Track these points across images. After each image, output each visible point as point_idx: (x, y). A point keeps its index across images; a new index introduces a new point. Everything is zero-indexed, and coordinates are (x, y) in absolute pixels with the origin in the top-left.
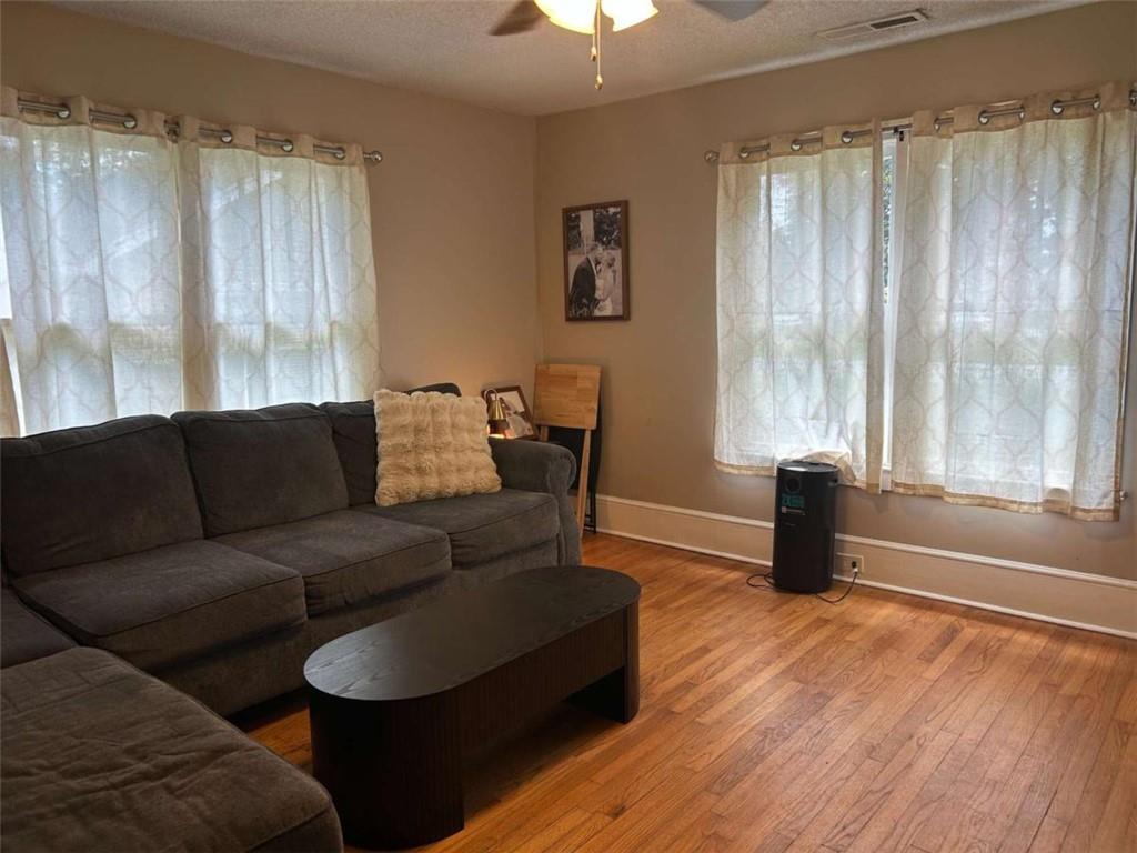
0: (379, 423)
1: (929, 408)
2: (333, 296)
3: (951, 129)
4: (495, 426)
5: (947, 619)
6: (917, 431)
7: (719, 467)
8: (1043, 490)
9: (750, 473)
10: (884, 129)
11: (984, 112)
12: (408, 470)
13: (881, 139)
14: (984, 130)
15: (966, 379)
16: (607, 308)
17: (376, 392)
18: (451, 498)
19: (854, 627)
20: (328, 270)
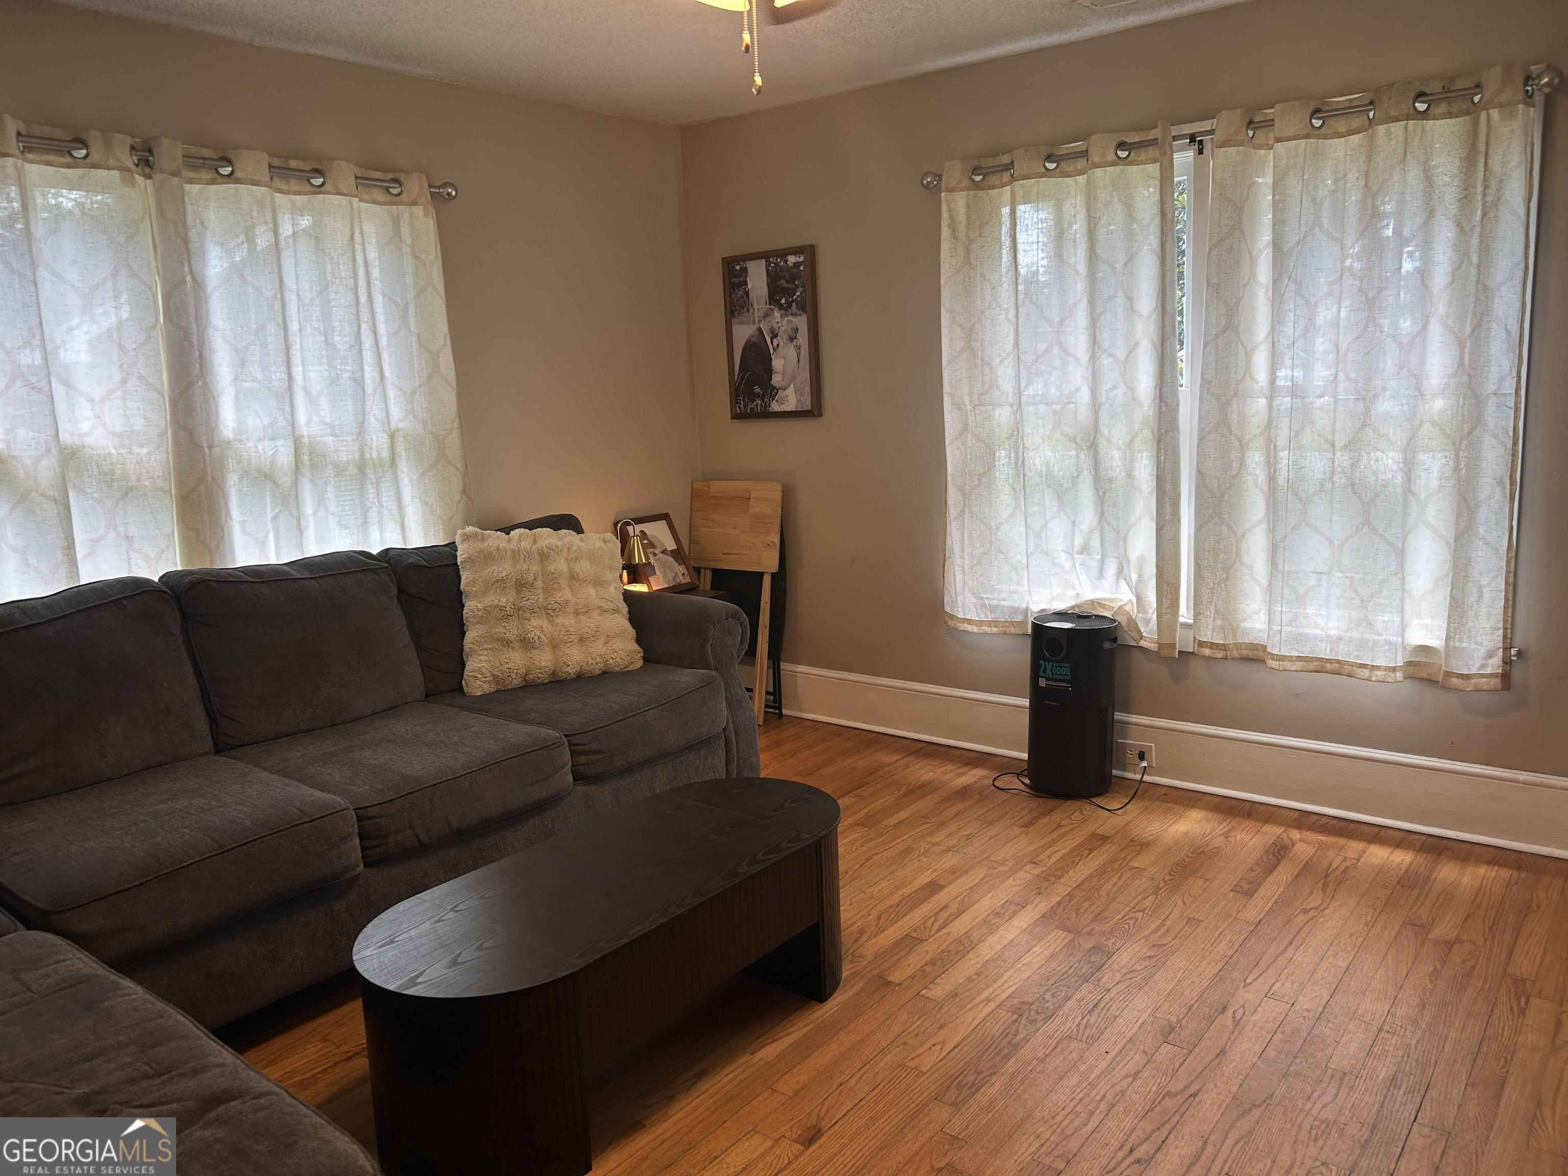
0: (465, 576)
1: (1244, 535)
2: (392, 393)
3: (1271, 136)
4: (635, 573)
5: (1273, 831)
6: (1228, 569)
7: (951, 623)
8: (1404, 648)
9: (995, 630)
10: (1175, 138)
11: (1317, 111)
12: (507, 643)
13: (1172, 151)
14: (1319, 137)
15: (1295, 494)
16: (790, 400)
17: (460, 532)
18: (572, 680)
19: (1143, 846)
20: (385, 356)
